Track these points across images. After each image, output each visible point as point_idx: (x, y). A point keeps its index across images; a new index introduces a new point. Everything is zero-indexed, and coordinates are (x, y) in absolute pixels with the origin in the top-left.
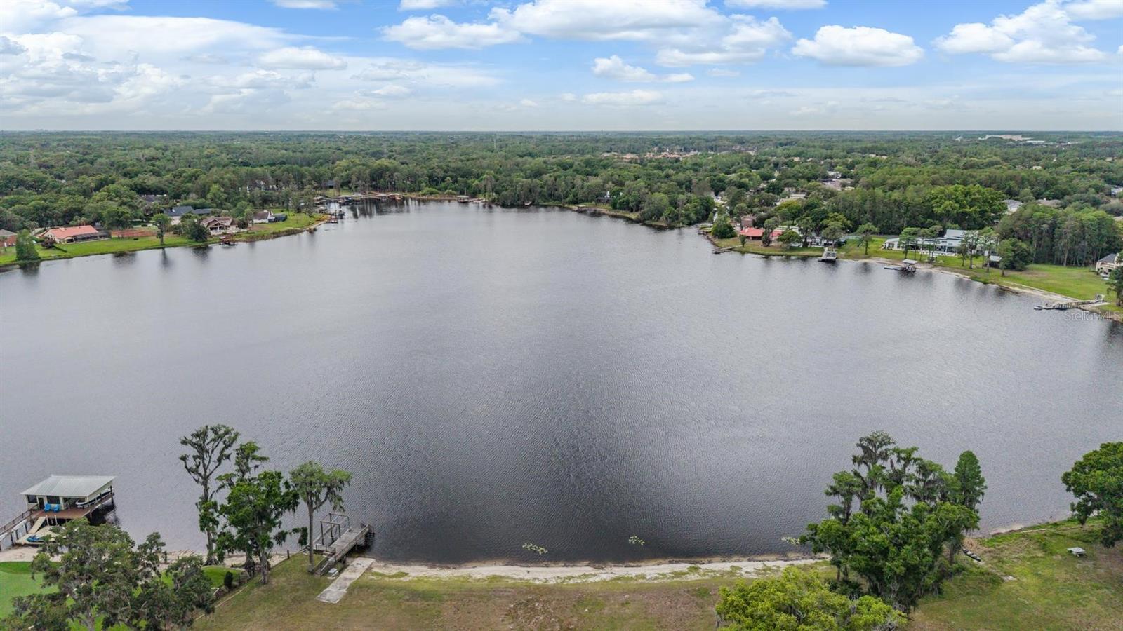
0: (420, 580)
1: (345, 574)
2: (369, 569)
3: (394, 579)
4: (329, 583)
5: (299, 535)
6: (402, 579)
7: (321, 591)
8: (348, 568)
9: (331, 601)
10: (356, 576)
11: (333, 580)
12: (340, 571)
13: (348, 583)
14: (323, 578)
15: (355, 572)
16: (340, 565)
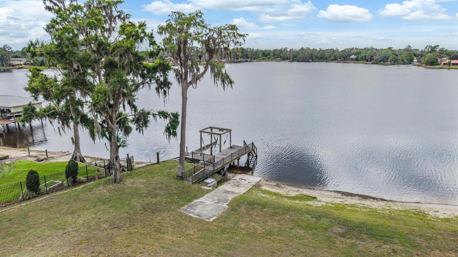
0: (337, 207)
1: (226, 187)
2: (257, 186)
3: (297, 202)
4: (203, 193)
5: (168, 121)
6: (310, 203)
7: (190, 201)
8: (229, 182)
9: (204, 217)
10: (241, 191)
11: (208, 191)
12: (220, 183)
13: (230, 197)
14: (196, 186)
15: (238, 186)
16: (219, 177)
